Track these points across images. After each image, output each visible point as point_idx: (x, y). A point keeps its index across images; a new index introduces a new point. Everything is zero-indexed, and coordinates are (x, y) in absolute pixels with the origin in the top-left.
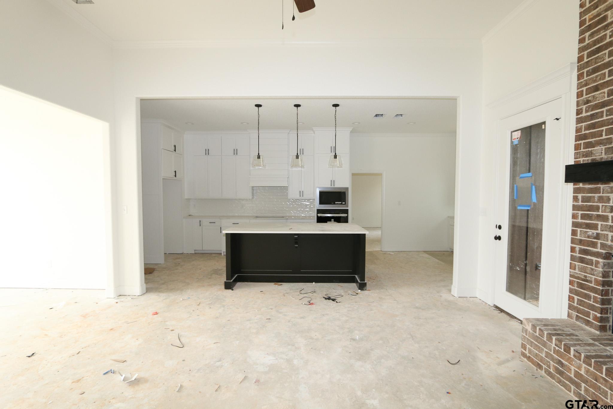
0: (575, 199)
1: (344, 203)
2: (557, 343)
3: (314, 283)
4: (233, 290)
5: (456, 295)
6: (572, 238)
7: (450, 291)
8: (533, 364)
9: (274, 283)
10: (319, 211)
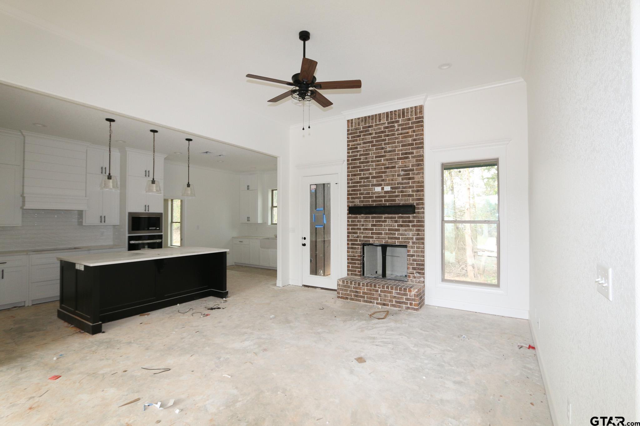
0: (348, 221)
1: (158, 228)
2: (355, 283)
3: (178, 305)
4: (104, 332)
5: (281, 286)
6: (347, 239)
7: (275, 285)
8: (343, 299)
9: (139, 315)
10: (130, 238)
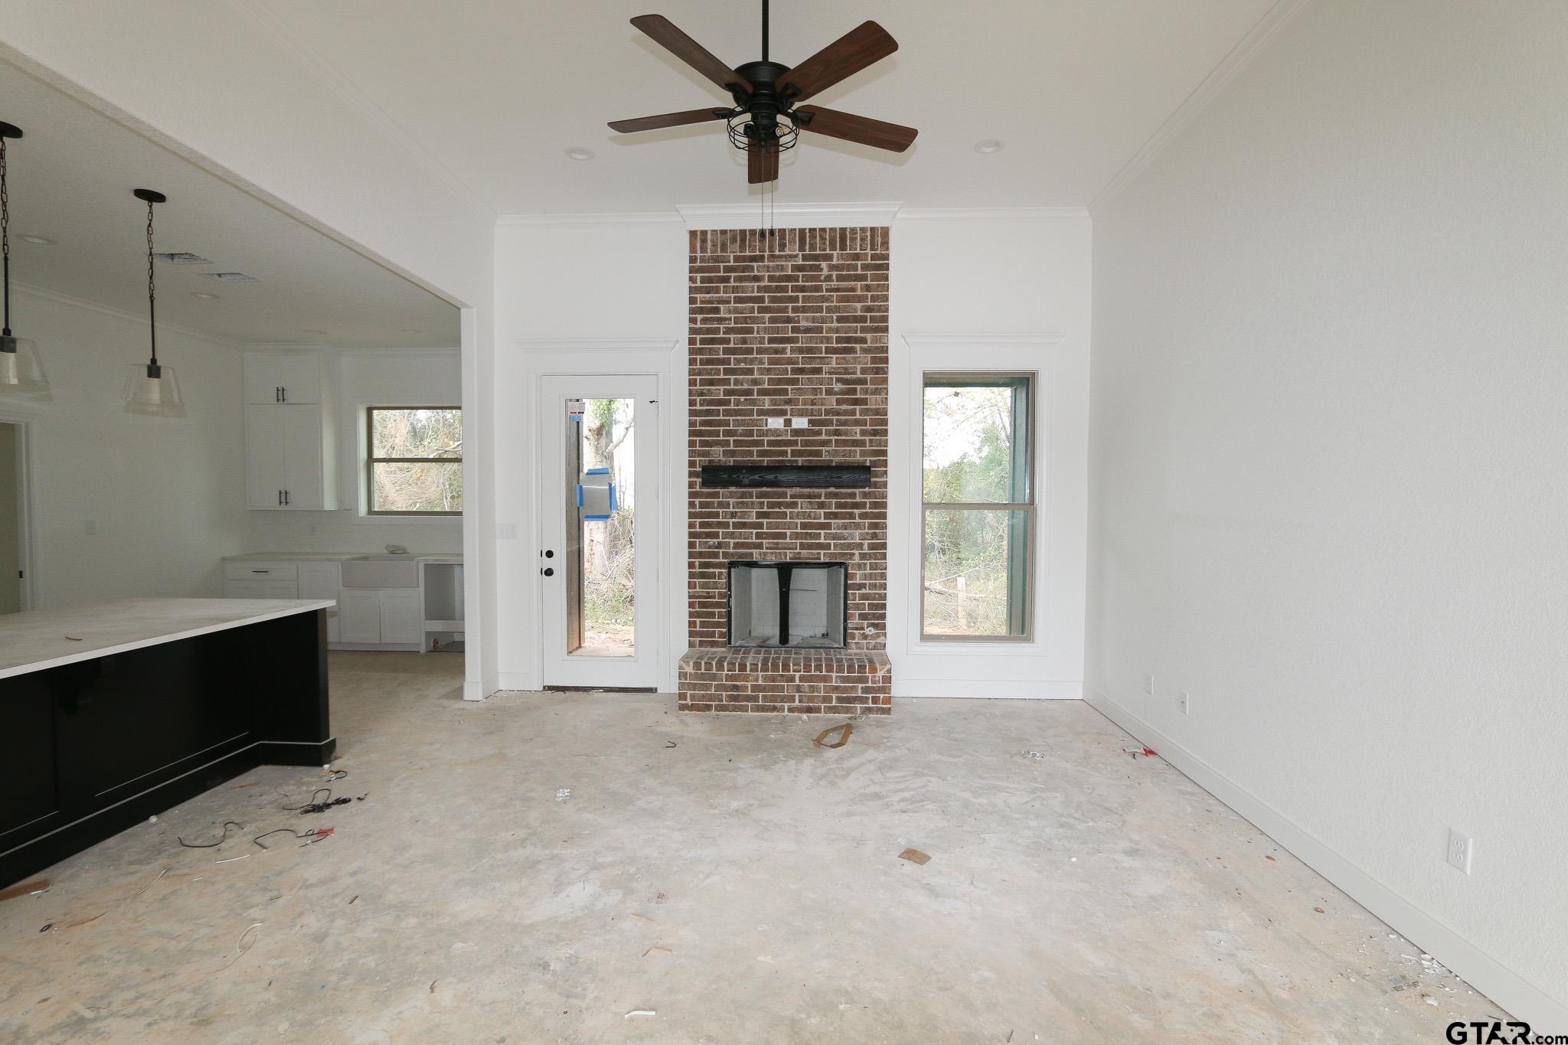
0: (691, 505)
2: (730, 666)
6: (689, 552)
7: (460, 695)
8: (698, 711)
